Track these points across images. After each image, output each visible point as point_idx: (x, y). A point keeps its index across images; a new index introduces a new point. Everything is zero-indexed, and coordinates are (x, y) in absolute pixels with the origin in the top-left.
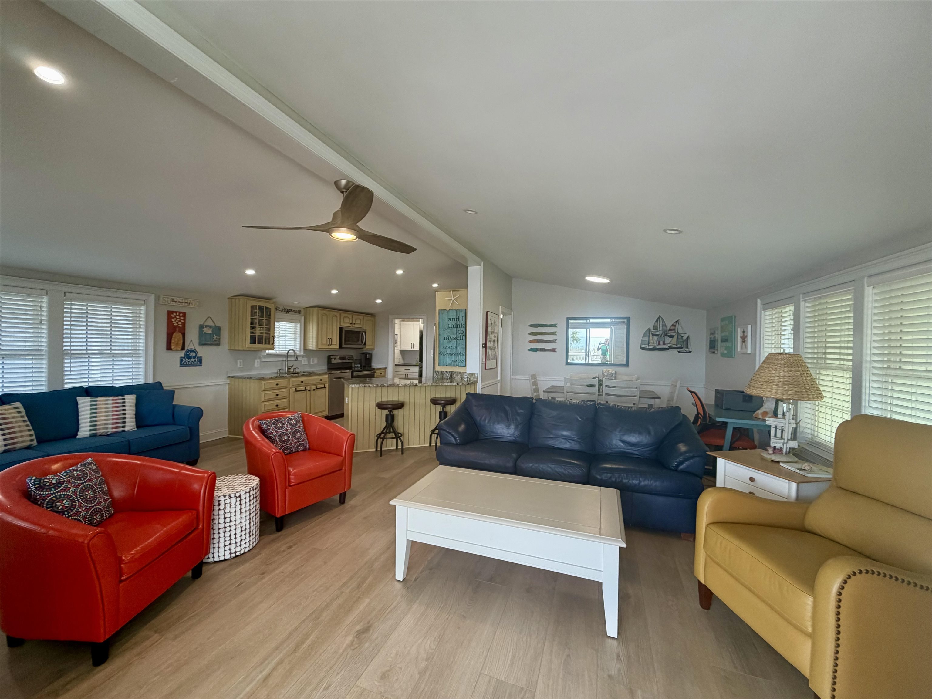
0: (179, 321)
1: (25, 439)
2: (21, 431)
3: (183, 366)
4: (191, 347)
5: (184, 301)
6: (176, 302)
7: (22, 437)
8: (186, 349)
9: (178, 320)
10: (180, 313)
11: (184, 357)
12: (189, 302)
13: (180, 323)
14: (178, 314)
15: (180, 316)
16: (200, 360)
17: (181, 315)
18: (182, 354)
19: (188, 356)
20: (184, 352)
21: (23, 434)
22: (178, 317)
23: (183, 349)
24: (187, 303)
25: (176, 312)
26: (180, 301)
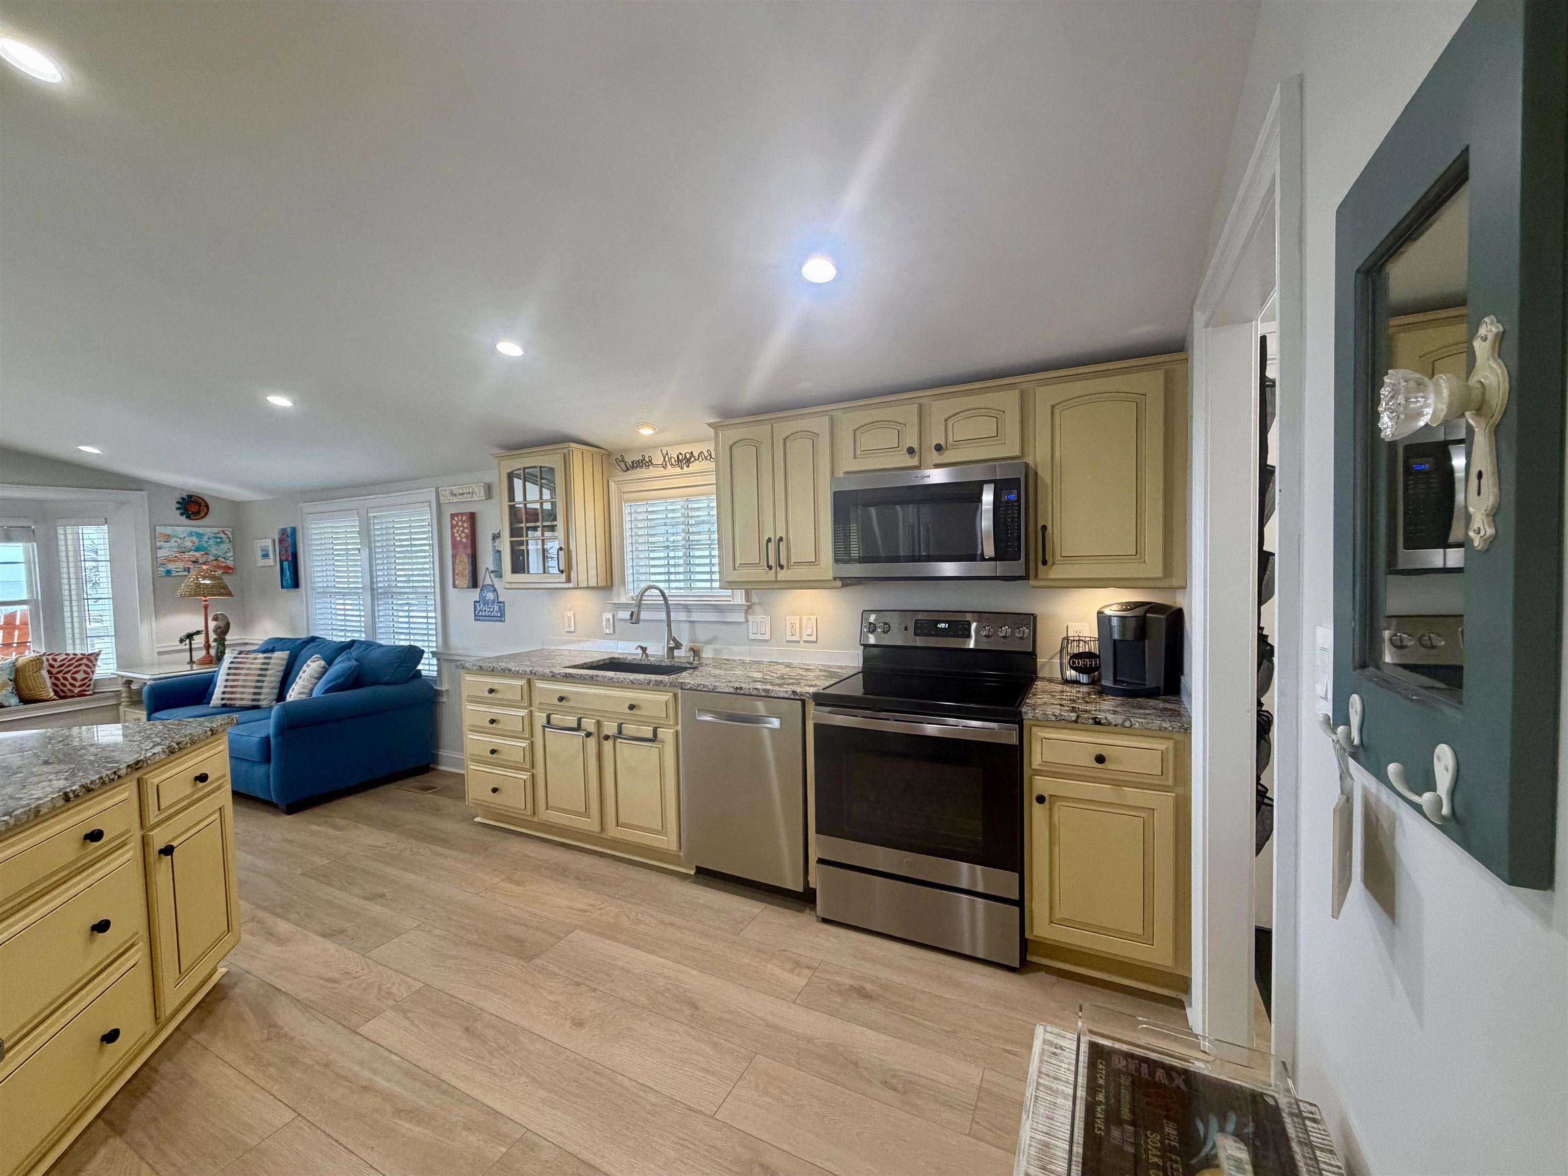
0: (463, 532)
1: (244, 696)
2: (244, 687)
3: (479, 620)
4: (488, 581)
5: (465, 491)
6: (456, 495)
7: (243, 693)
8: (480, 583)
9: (461, 529)
10: (462, 514)
11: (479, 602)
12: (471, 491)
13: (463, 535)
14: (460, 517)
15: (463, 522)
16: (502, 611)
17: (464, 518)
18: (475, 594)
19: (483, 600)
20: (478, 590)
21: (246, 690)
22: (460, 524)
23: (475, 584)
24: (469, 493)
25: (457, 515)
26: (461, 492)
